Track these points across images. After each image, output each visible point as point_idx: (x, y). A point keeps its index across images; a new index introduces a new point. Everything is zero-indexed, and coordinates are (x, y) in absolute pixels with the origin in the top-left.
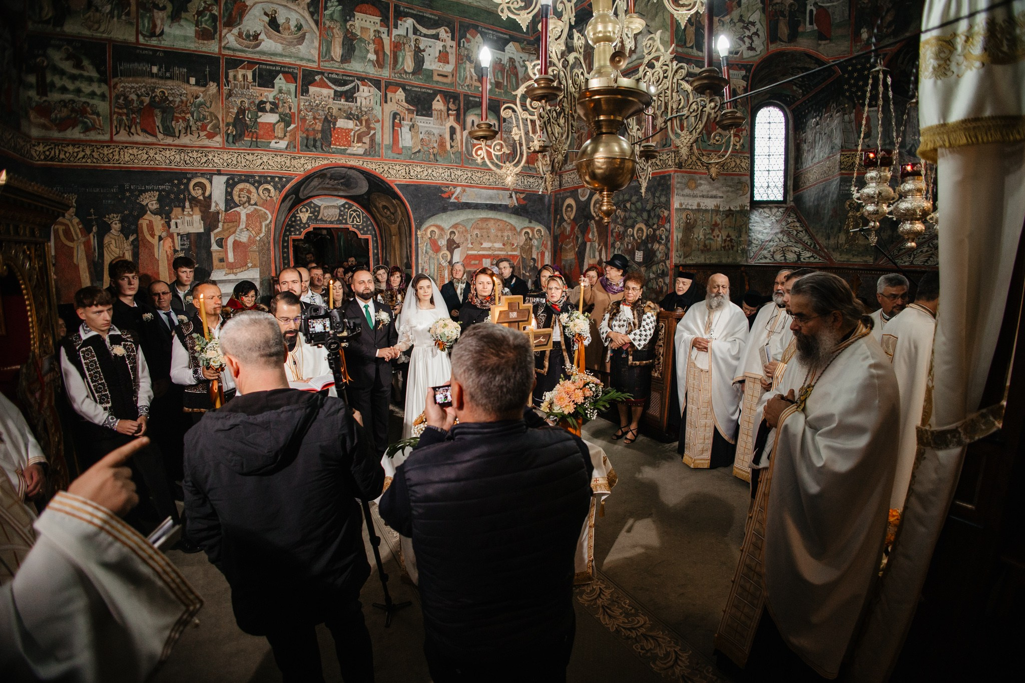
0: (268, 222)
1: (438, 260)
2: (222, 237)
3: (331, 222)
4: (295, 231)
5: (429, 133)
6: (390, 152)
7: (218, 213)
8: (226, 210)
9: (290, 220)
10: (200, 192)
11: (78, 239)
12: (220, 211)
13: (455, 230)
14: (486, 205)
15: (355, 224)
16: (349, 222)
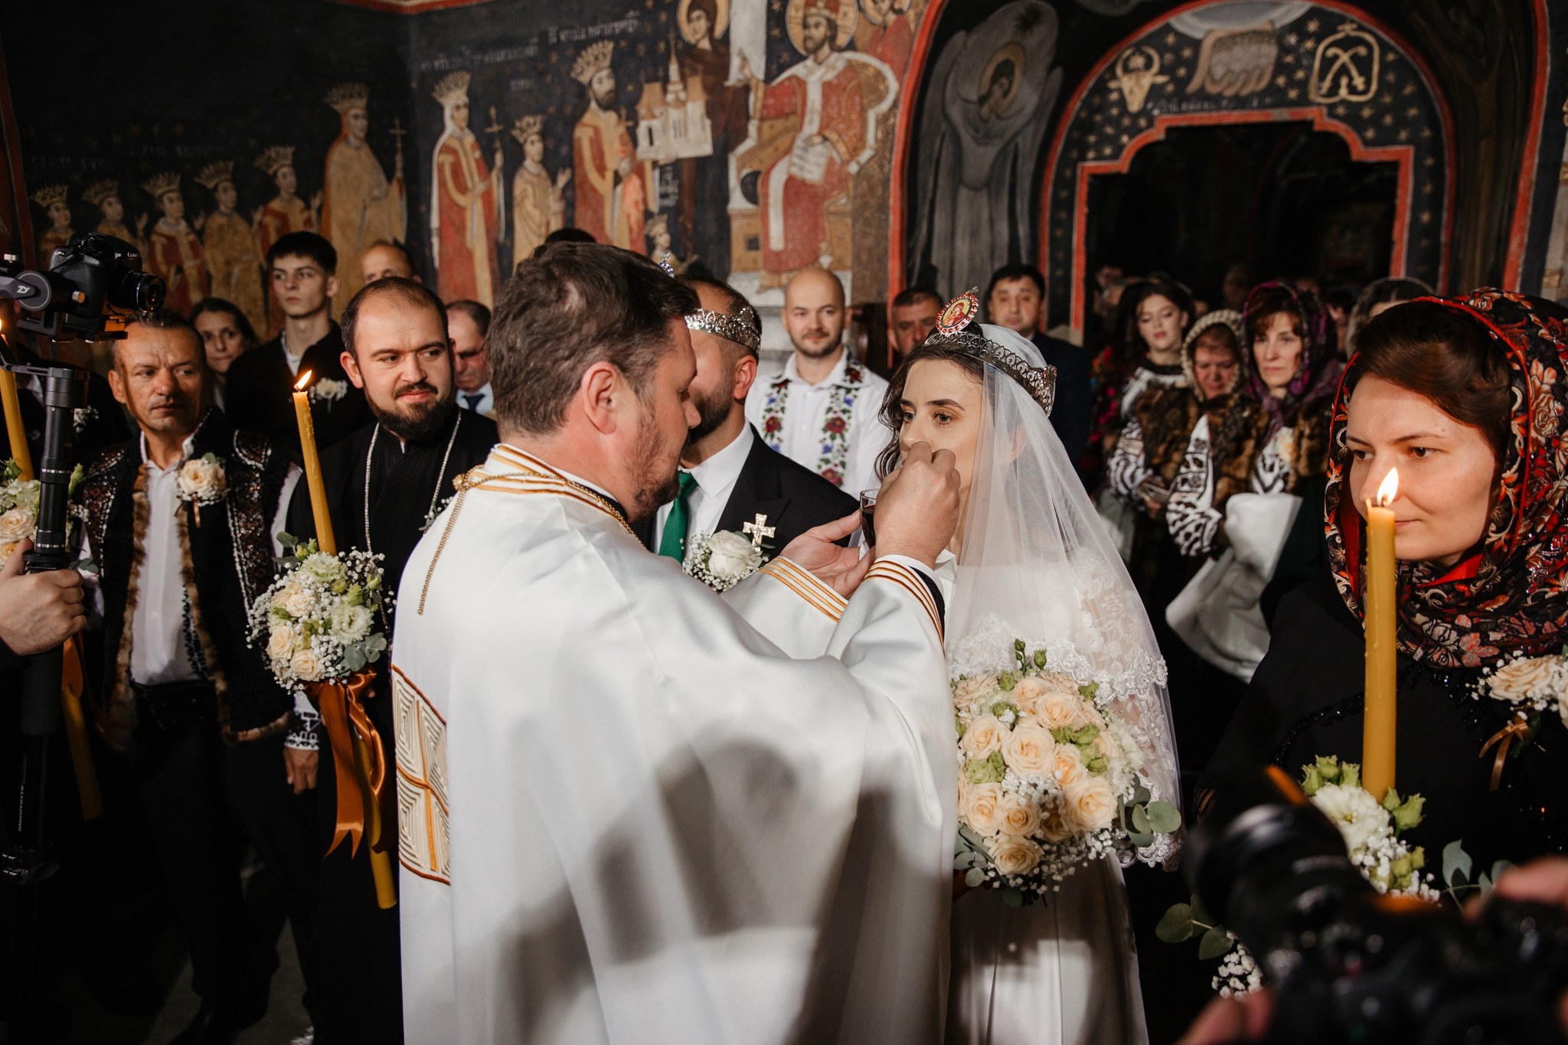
0: (885, 106)
2: (756, 166)
3: (1240, 102)
4: (1098, 147)
7: (746, 89)
8: (769, 77)
9: (1086, 104)
10: (702, 25)
11: (474, 186)
12: (753, 83)
15: (1343, 102)
16: (1313, 96)
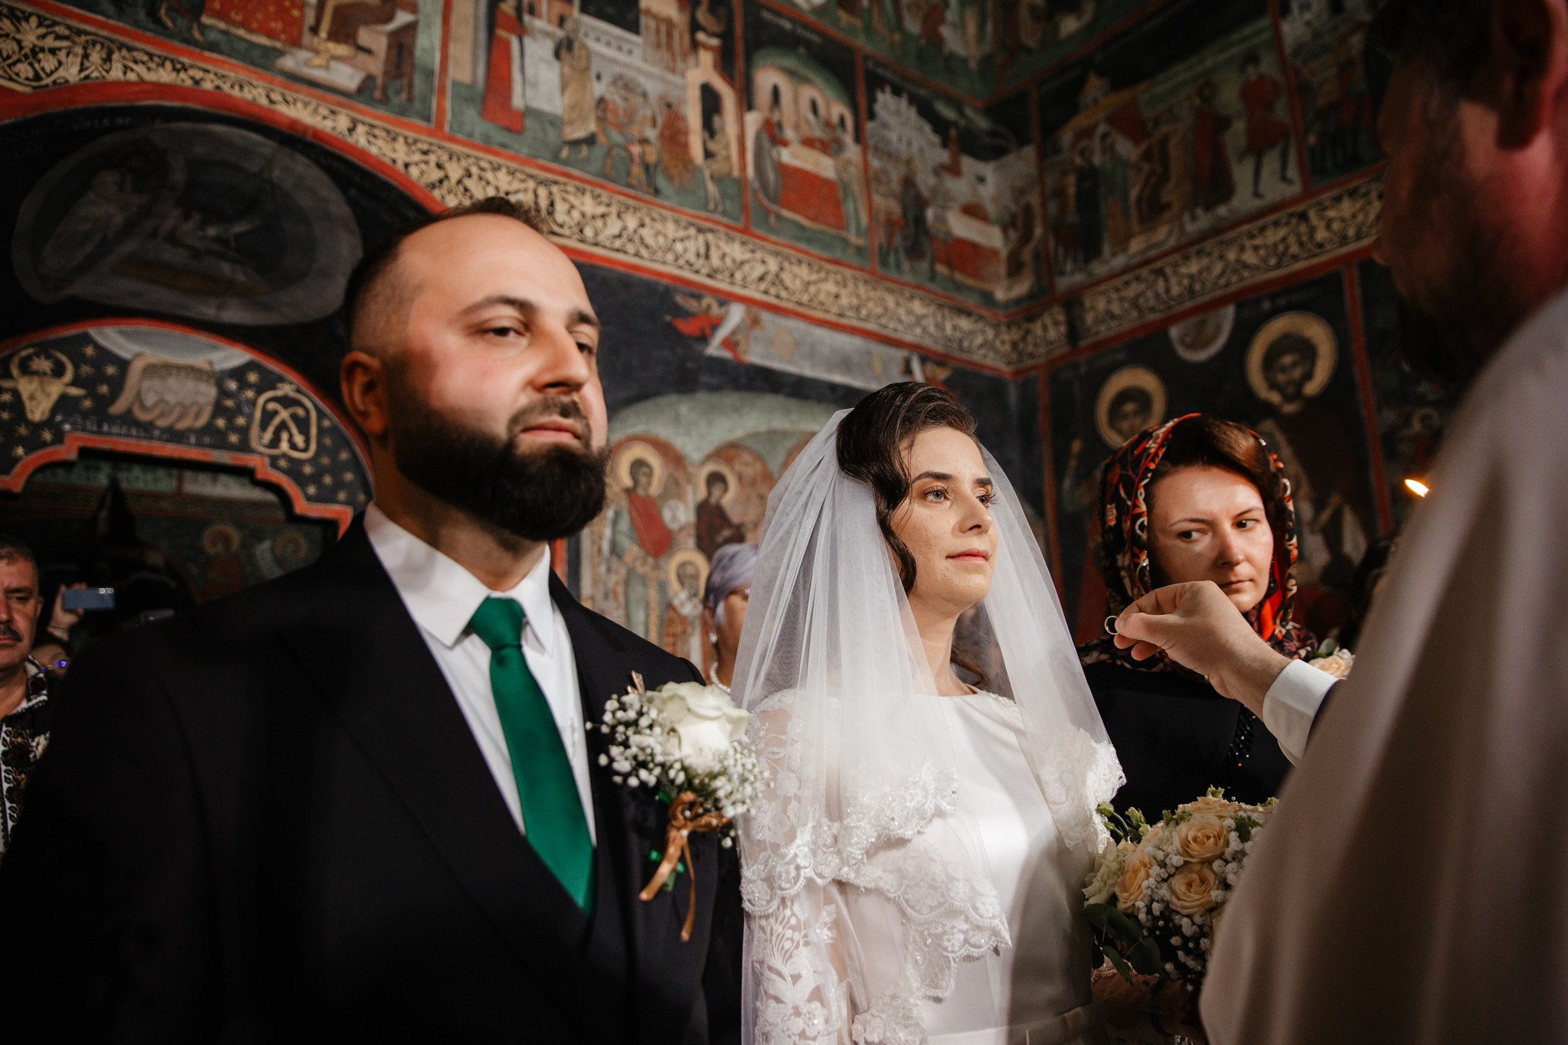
1: (663, 587)
3: (174, 435)
5: (627, 86)
6: (471, 114)
13: (725, 470)
14: (833, 387)
15: (284, 455)
16: (254, 444)
